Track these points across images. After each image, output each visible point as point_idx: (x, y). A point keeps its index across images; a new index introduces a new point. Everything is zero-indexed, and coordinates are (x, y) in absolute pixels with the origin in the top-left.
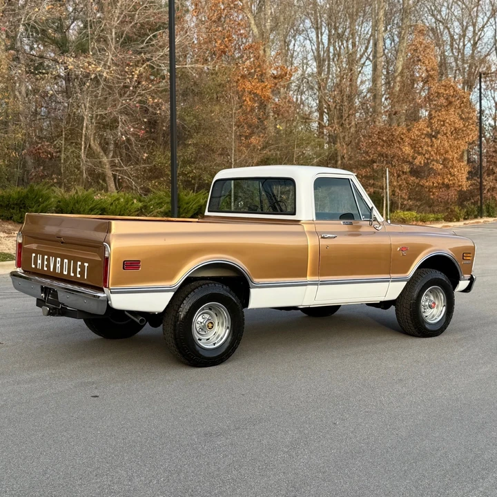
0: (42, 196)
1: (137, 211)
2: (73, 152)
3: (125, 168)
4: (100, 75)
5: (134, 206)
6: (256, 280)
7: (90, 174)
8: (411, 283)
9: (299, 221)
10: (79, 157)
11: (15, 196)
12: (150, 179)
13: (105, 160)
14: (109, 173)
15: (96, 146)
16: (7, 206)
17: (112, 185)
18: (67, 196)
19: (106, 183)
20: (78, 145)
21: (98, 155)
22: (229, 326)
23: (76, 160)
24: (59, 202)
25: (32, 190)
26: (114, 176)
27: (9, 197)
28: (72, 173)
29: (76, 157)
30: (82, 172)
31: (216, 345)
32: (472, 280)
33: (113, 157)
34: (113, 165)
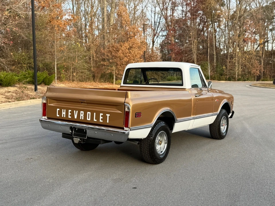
3: (2, 60)
6: (178, 119)
8: (218, 116)
9: (185, 89)
22: (167, 142)
31: (163, 152)
32: (233, 112)
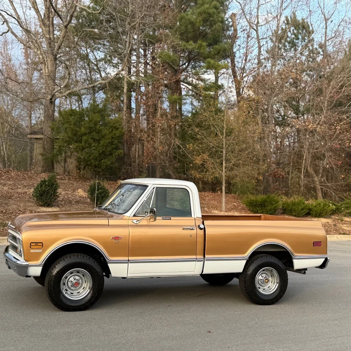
0: (274, 200)
1: (331, 211)
2: (296, 174)
3: (328, 184)
4: (315, 130)
5: (330, 208)
7: (305, 188)
10: (300, 177)
11: (260, 200)
12: (345, 191)
13: (316, 179)
14: (319, 187)
15: (311, 170)
16: (255, 205)
17: (320, 194)
18: (289, 201)
19: (316, 193)
20: (299, 170)
21: (312, 176)
23: (297, 179)
24: (284, 204)
25: (269, 197)
26: (322, 189)
27: (256, 201)
28: (294, 187)
29: (298, 178)
30: (300, 187)
33: (322, 177)
34: (321, 182)
